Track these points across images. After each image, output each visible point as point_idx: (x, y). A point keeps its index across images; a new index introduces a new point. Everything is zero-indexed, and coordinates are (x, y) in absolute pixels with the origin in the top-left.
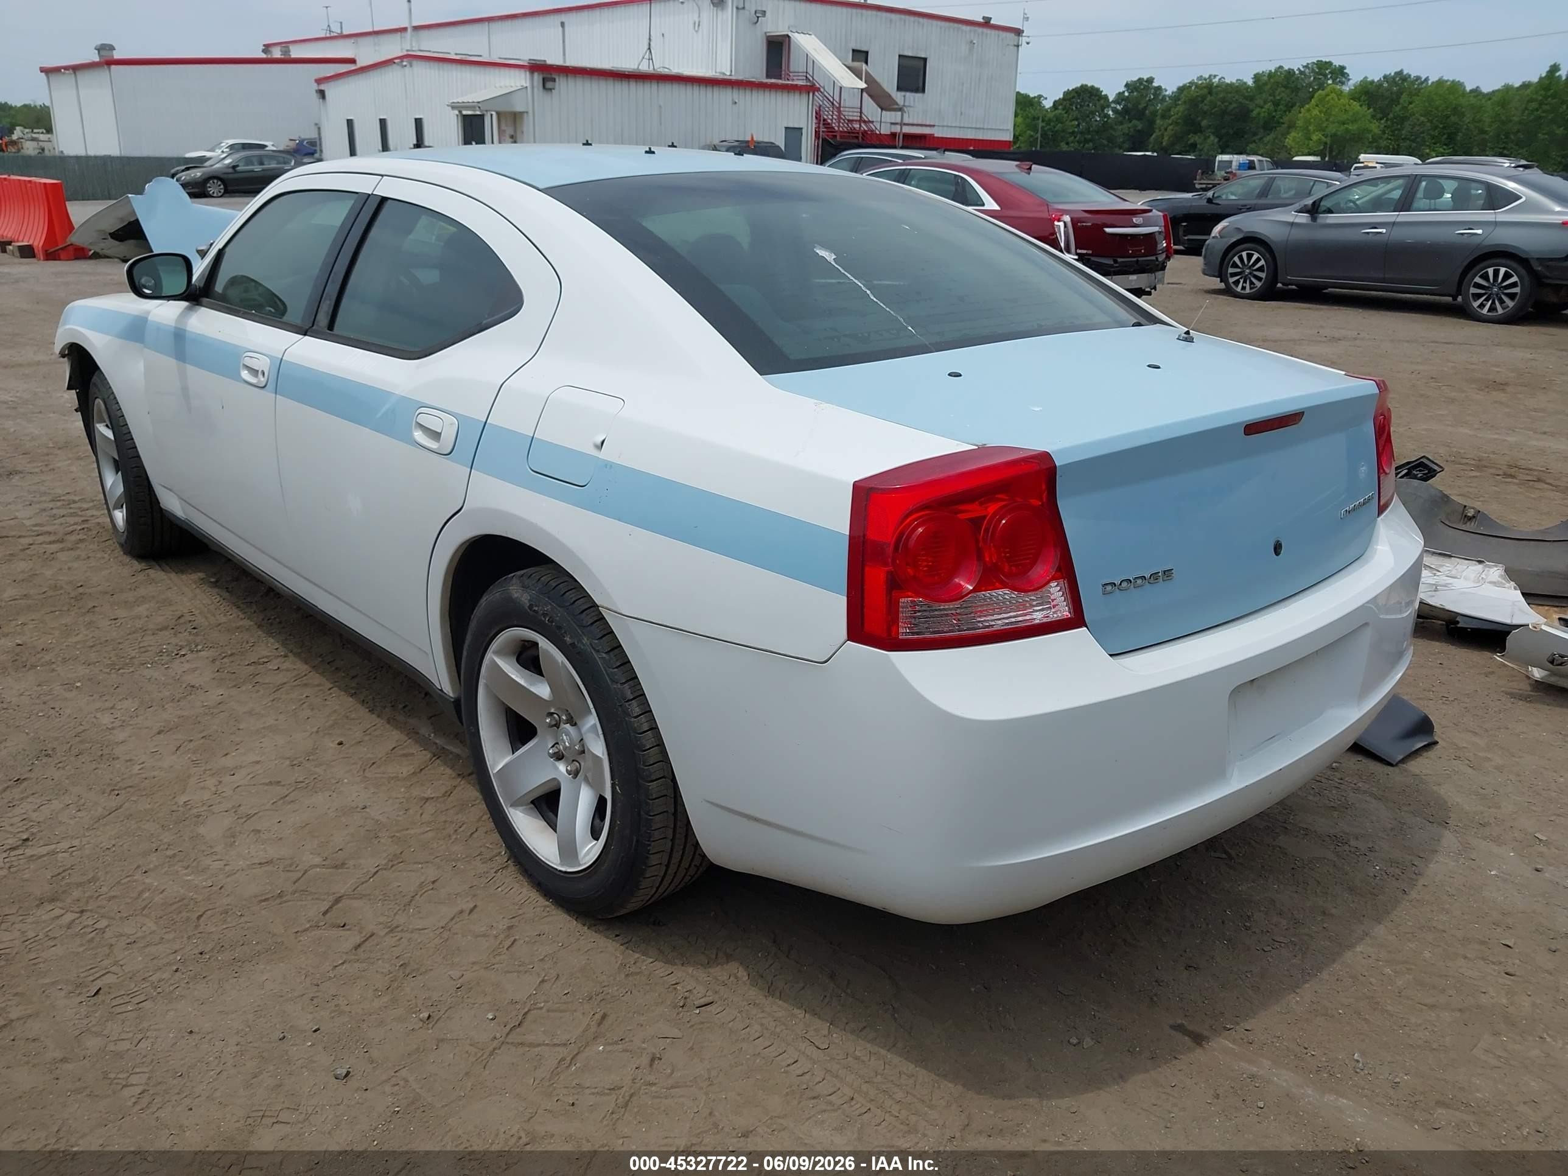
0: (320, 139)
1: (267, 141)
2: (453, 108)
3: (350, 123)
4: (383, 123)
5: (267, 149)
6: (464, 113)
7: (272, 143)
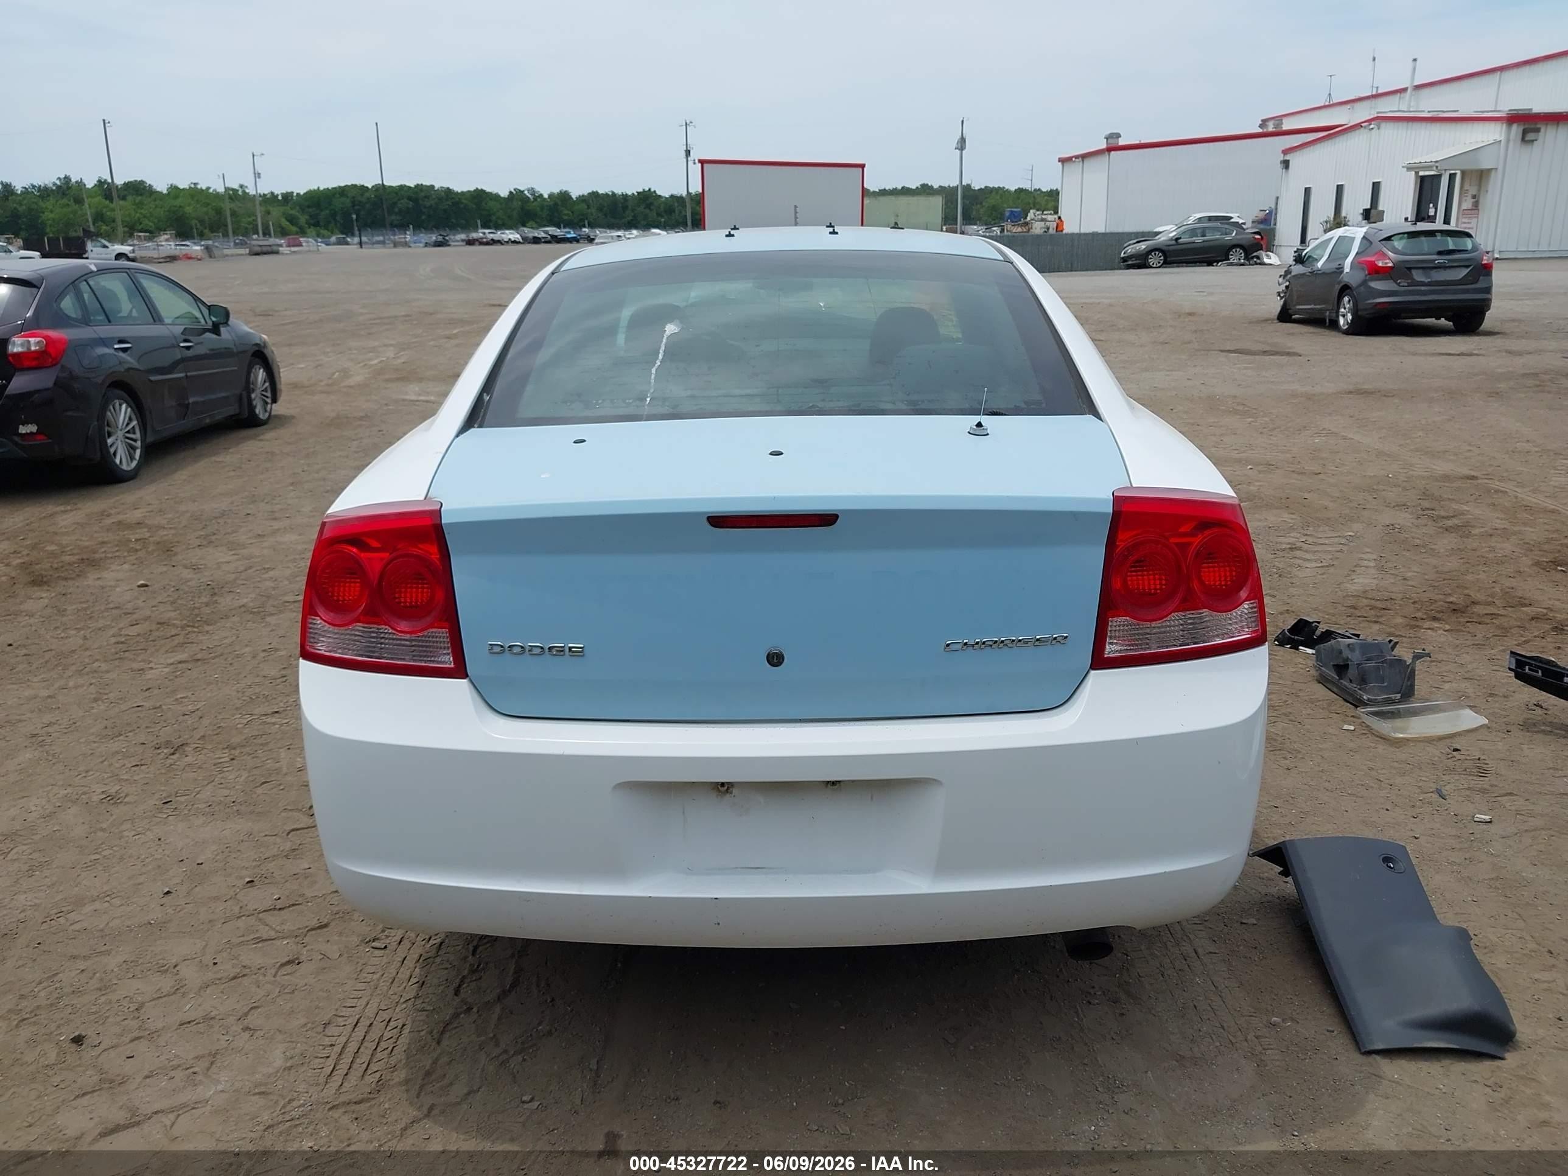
0: (1276, 209)
1: (1232, 213)
2: (1409, 169)
3: (1307, 191)
4: (1340, 189)
5: (1232, 220)
6: (1421, 173)
7: (1238, 215)
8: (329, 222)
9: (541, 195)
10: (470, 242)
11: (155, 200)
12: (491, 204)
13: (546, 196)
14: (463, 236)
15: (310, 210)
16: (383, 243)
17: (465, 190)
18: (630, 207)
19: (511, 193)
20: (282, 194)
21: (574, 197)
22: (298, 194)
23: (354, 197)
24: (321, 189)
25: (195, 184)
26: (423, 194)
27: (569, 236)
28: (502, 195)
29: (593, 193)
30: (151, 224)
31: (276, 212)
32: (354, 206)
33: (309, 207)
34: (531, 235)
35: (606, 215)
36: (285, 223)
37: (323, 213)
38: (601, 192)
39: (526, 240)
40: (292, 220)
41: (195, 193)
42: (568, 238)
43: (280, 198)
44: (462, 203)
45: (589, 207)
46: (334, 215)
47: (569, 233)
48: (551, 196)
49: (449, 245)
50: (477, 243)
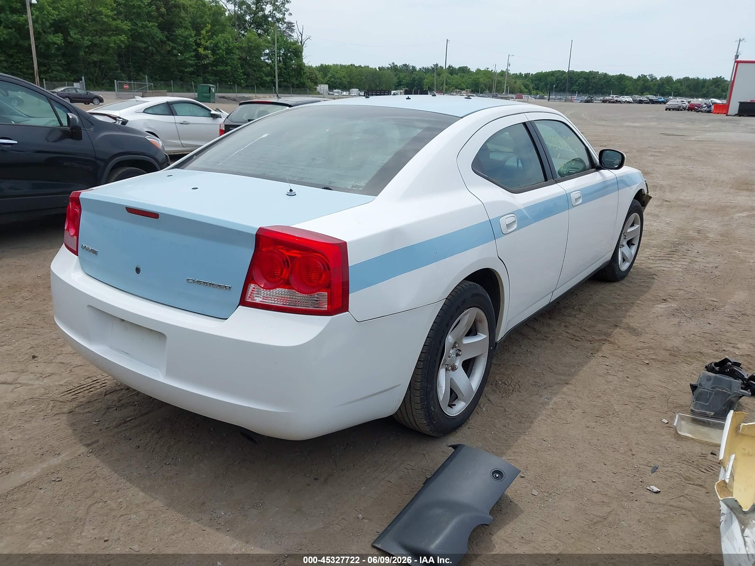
8: (544, 88)
9: (656, 78)
10: (604, 101)
11: (470, 75)
12: (627, 82)
13: (658, 79)
14: (602, 98)
15: (536, 82)
16: (560, 99)
17: (615, 74)
18: (706, 86)
19: (639, 76)
20: (525, 74)
21: (674, 80)
22: (532, 74)
23: (557, 77)
24: (543, 72)
25: (488, 68)
26: (592, 76)
27: (660, 100)
28: (634, 78)
29: (686, 78)
30: (465, 86)
31: (519, 82)
32: (557, 80)
33: (536, 80)
34: (638, 99)
35: (691, 90)
36: (523, 87)
37: (542, 84)
38: (690, 77)
39: (635, 102)
40: (526, 86)
41: (487, 73)
42: (659, 101)
43: (523, 76)
44: (612, 81)
45: (681, 86)
46: (546, 85)
47: (661, 98)
48: (661, 79)
49: (593, 102)
50: (608, 102)
